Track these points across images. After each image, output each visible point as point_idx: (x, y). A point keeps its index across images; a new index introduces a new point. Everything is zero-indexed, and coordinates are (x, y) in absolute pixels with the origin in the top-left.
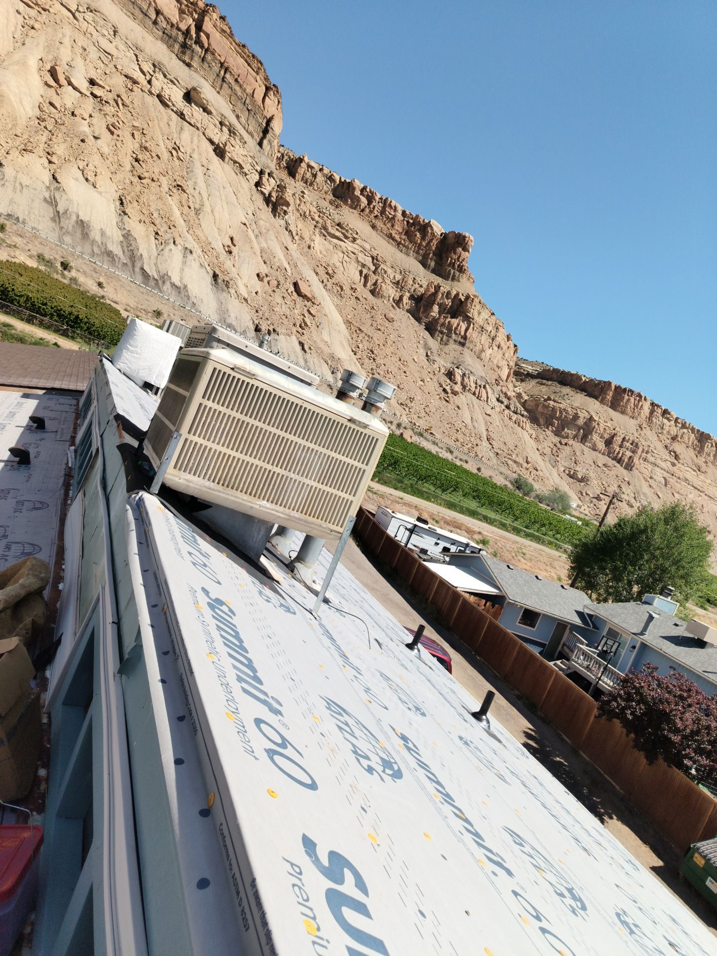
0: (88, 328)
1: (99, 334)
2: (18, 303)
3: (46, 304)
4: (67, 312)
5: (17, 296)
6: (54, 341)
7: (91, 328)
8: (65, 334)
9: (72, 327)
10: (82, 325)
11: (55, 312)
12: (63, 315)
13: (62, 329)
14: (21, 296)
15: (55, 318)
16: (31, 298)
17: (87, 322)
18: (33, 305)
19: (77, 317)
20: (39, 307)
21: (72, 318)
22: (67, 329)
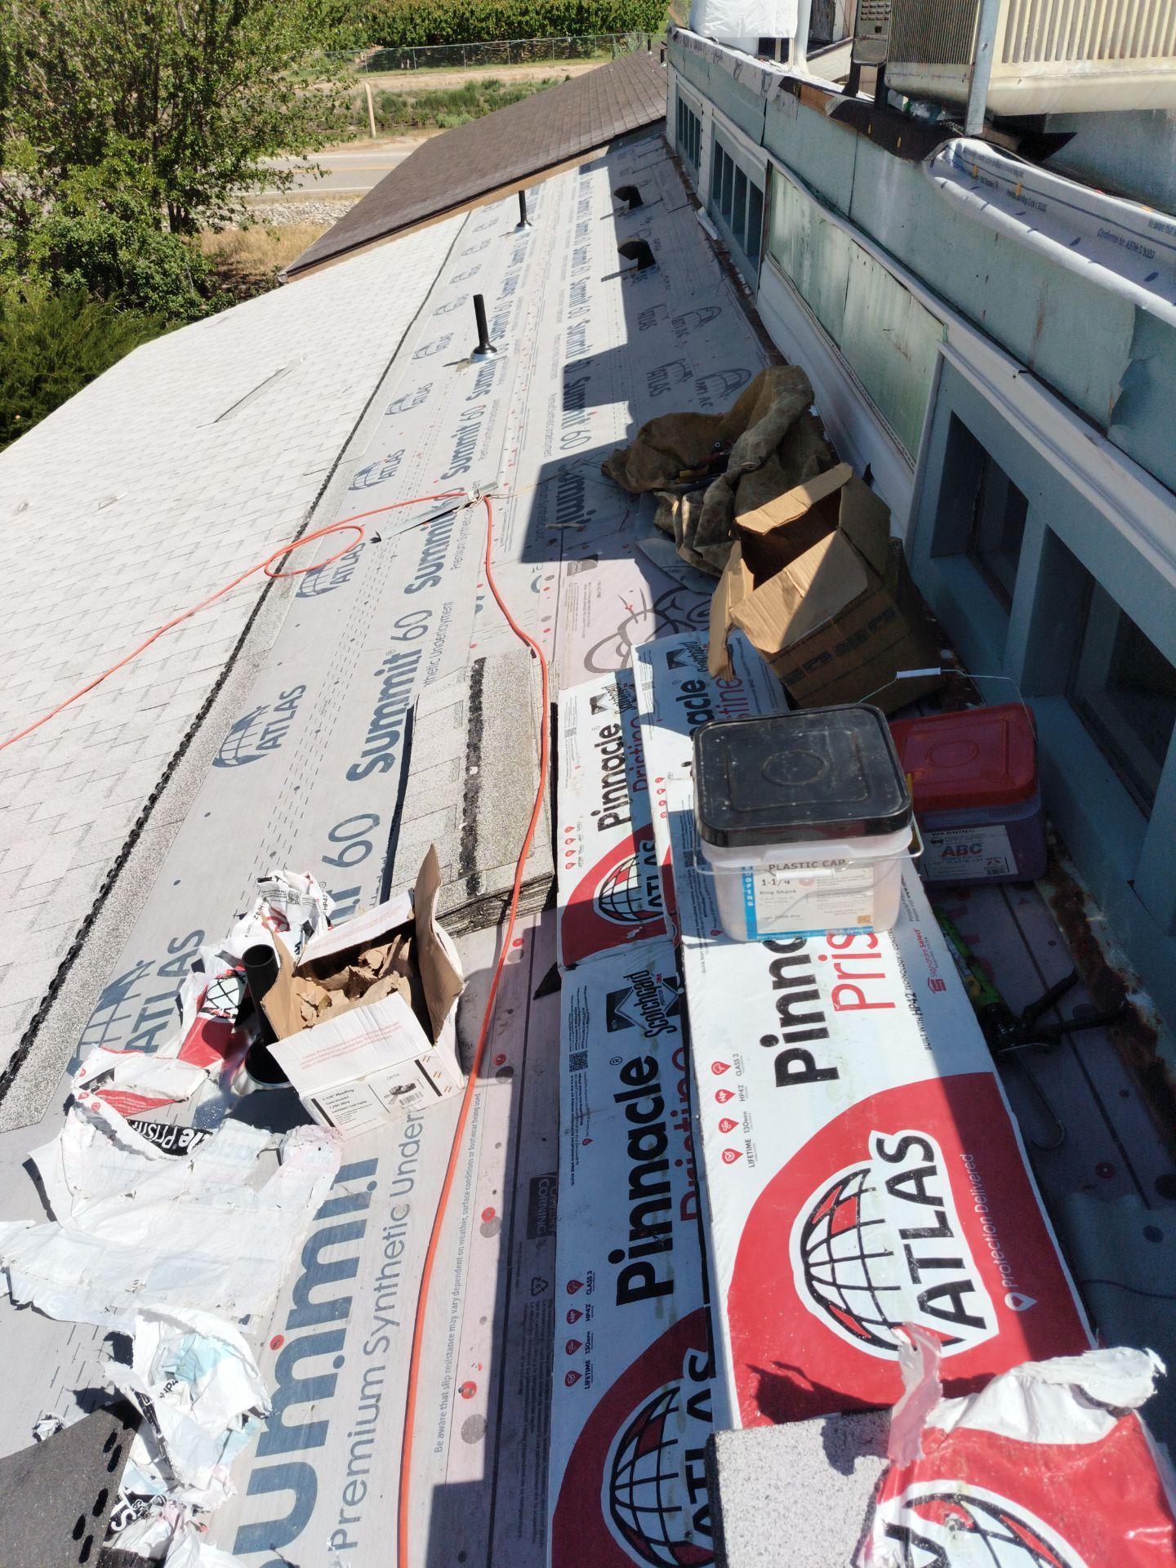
0: (604, 20)
1: (624, 23)
2: (488, 33)
3: (525, 12)
4: (562, 8)
5: (481, 20)
6: (564, 75)
7: (607, 16)
8: (573, 53)
9: (579, 32)
10: (593, 19)
11: (545, 18)
12: (558, 16)
13: (566, 48)
14: (486, 19)
15: (550, 29)
16: (502, 12)
17: (599, 9)
18: (510, 24)
19: (580, 8)
20: (520, 23)
21: (574, 12)
22: (574, 41)
